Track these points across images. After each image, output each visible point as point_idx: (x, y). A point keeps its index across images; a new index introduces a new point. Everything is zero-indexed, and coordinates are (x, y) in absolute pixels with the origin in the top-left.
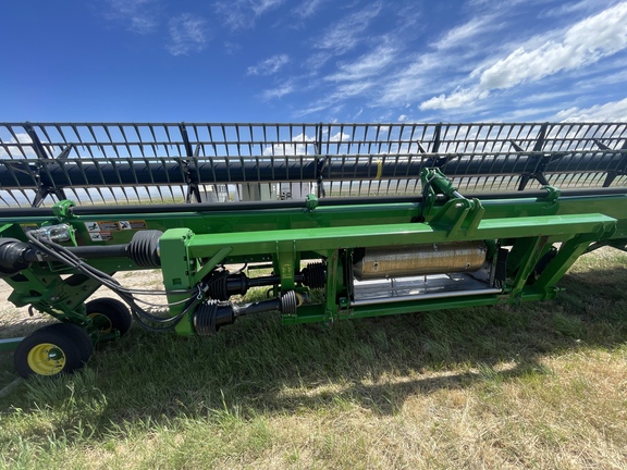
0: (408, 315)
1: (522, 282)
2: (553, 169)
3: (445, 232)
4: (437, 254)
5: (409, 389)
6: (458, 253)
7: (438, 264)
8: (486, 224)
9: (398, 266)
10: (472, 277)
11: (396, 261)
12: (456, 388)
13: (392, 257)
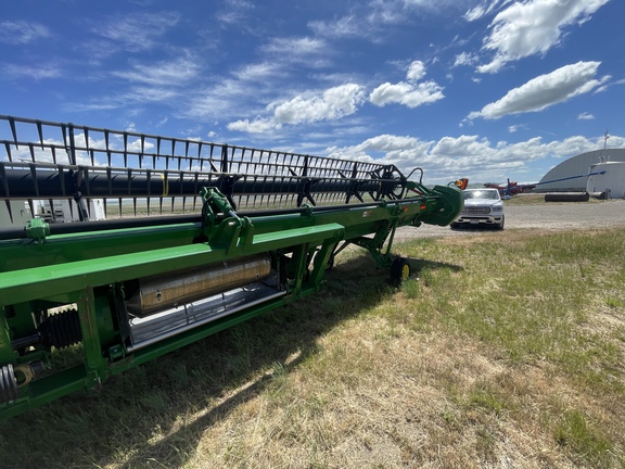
0: (213, 336)
1: (300, 281)
2: (314, 191)
3: (223, 251)
4: (228, 271)
5: (206, 422)
6: (247, 266)
7: (230, 279)
8: (258, 239)
9: (187, 291)
10: (266, 285)
11: (184, 286)
12: (253, 397)
13: (178, 283)
